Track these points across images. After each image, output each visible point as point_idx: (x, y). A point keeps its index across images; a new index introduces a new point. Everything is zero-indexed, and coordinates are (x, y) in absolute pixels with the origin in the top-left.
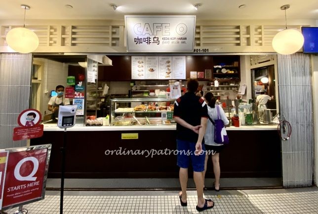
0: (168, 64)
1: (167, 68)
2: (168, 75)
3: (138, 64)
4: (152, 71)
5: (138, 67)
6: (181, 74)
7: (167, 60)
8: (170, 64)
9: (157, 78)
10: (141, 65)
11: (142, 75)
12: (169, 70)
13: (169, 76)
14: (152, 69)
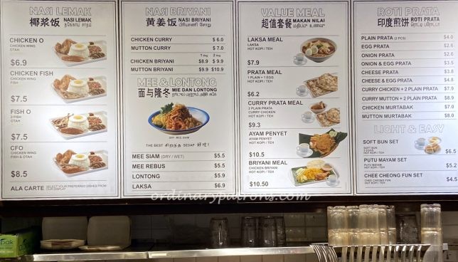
0: (314, 70)
1: (309, 101)
2: (317, 163)
3: (61, 69)
4: (178, 130)
5: (57, 99)
6: (433, 150)
7: (311, 33)
8: (335, 65)
9: (229, 191)
10: (81, 74)
11: (97, 163)
12: (331, 119)
13: (325, 174)
14: (184, 113)
